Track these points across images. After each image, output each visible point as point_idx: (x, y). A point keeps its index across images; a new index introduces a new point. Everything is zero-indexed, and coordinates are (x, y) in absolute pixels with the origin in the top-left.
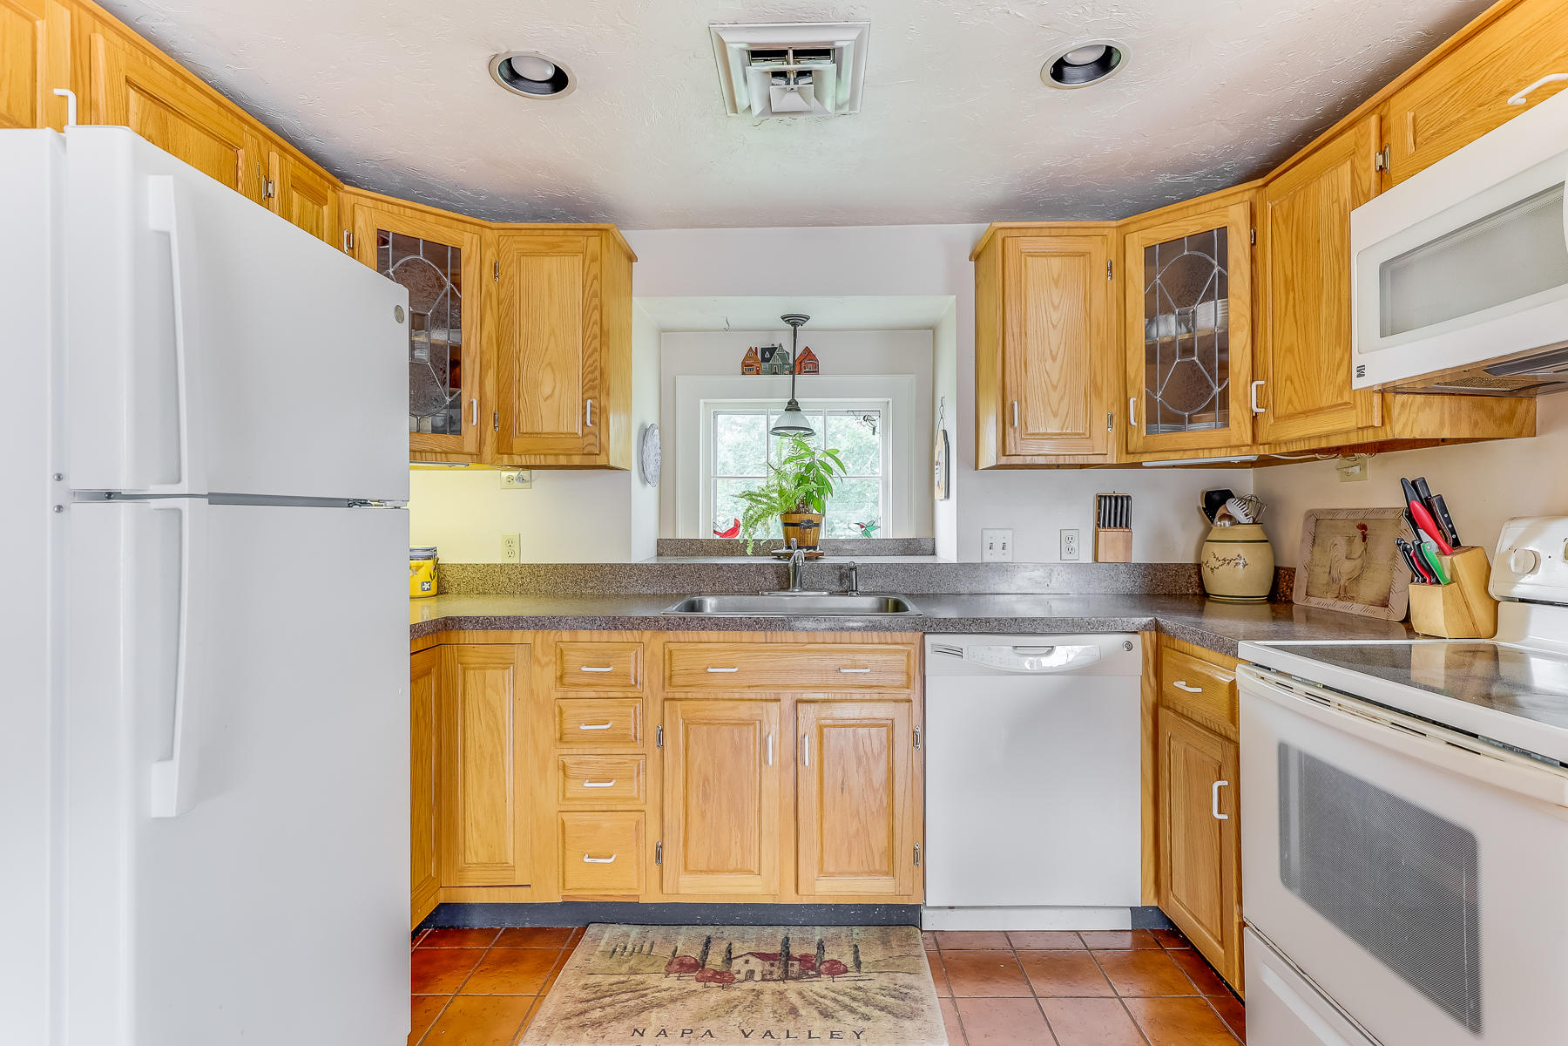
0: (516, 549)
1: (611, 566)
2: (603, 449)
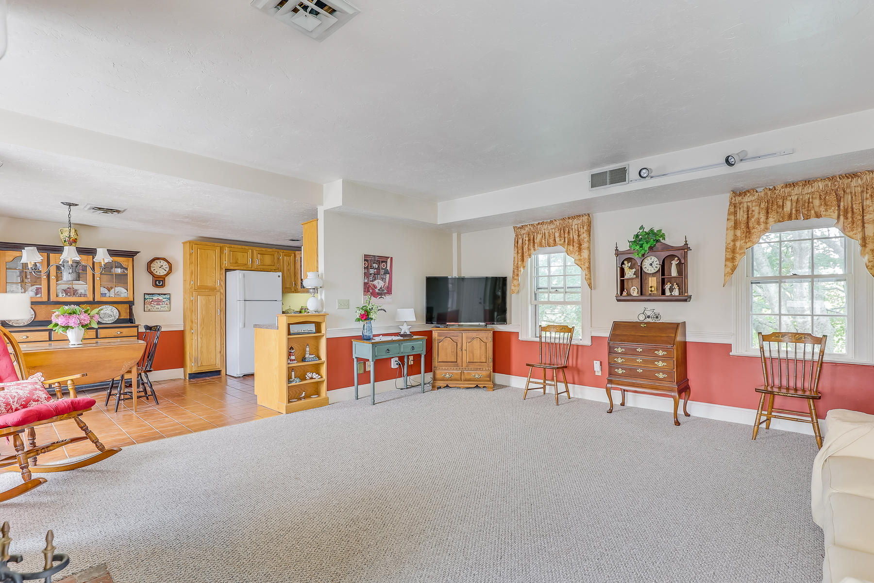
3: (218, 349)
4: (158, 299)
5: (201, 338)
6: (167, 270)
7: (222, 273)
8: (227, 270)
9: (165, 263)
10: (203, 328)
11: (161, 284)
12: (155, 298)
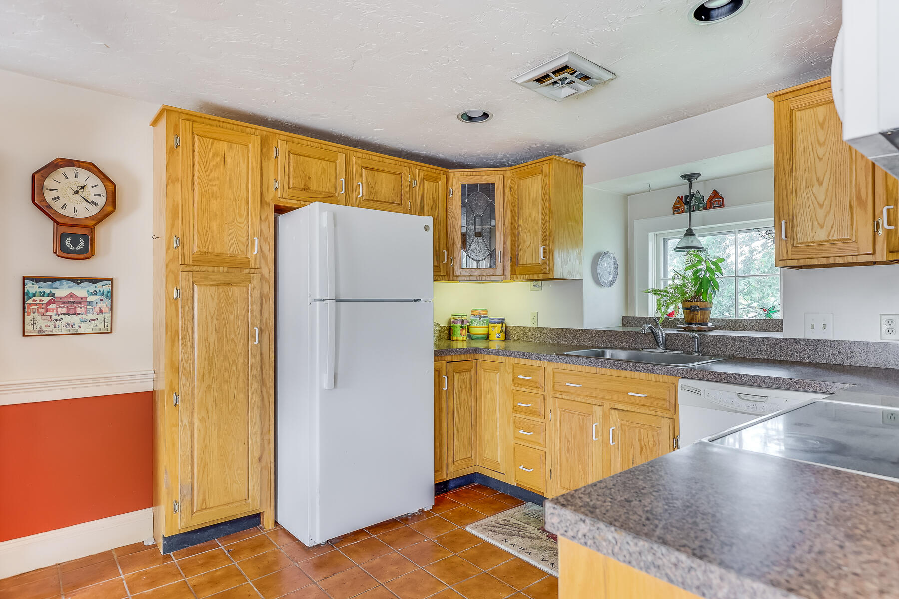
0: (536, 320)
1: (574, 330)
2: (551, 270)
3: (255, 453)
4: (72, 295)
5: (202, 420)
6: (102, 201)
7: (267, 217)
8: (280, 210)
9: (94, 180)
10: (209, 387)
11: (81, 246)
12: (62, 291)
